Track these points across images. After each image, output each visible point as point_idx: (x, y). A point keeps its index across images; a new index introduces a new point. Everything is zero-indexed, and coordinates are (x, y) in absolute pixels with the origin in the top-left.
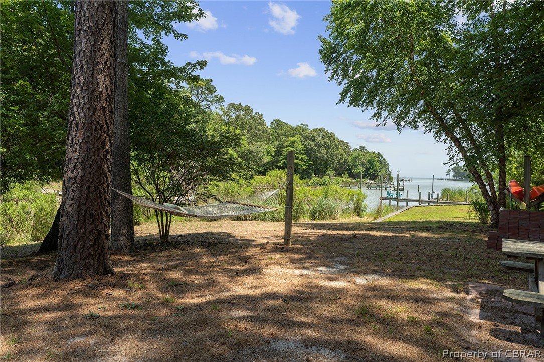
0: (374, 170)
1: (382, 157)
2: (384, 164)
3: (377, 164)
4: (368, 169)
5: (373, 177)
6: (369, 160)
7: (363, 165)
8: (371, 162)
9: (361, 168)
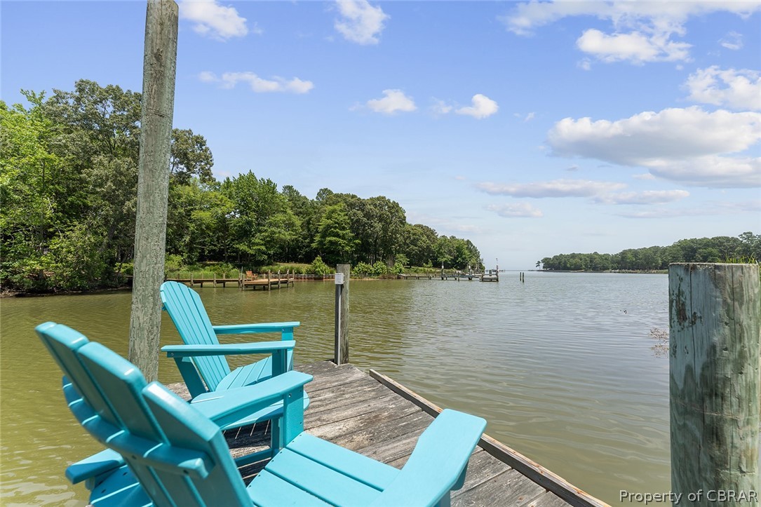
0: (463, 259)
1: (472, 245)
2: (474, 252)
3: (466, 251)
4: (456, 258)
5: (462, 266)
6: (457, 247)
7: (450, 252)
8: (459, 250)
9: (447, 256)
